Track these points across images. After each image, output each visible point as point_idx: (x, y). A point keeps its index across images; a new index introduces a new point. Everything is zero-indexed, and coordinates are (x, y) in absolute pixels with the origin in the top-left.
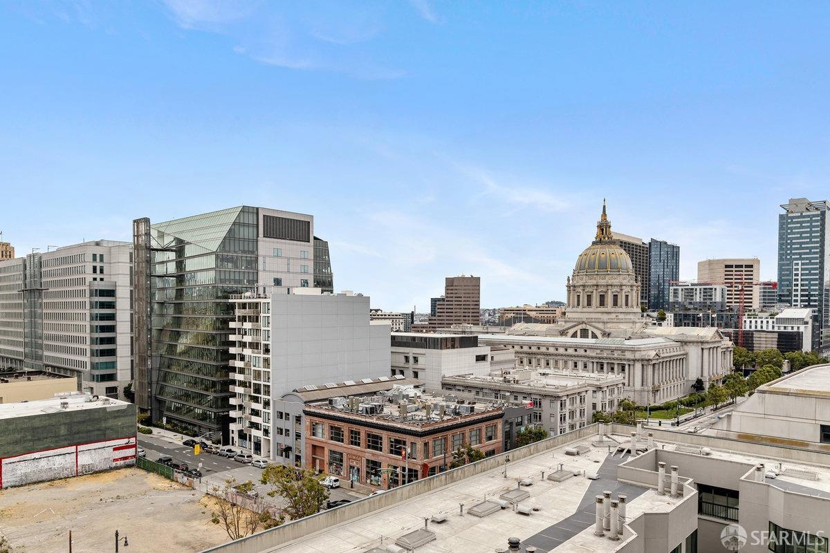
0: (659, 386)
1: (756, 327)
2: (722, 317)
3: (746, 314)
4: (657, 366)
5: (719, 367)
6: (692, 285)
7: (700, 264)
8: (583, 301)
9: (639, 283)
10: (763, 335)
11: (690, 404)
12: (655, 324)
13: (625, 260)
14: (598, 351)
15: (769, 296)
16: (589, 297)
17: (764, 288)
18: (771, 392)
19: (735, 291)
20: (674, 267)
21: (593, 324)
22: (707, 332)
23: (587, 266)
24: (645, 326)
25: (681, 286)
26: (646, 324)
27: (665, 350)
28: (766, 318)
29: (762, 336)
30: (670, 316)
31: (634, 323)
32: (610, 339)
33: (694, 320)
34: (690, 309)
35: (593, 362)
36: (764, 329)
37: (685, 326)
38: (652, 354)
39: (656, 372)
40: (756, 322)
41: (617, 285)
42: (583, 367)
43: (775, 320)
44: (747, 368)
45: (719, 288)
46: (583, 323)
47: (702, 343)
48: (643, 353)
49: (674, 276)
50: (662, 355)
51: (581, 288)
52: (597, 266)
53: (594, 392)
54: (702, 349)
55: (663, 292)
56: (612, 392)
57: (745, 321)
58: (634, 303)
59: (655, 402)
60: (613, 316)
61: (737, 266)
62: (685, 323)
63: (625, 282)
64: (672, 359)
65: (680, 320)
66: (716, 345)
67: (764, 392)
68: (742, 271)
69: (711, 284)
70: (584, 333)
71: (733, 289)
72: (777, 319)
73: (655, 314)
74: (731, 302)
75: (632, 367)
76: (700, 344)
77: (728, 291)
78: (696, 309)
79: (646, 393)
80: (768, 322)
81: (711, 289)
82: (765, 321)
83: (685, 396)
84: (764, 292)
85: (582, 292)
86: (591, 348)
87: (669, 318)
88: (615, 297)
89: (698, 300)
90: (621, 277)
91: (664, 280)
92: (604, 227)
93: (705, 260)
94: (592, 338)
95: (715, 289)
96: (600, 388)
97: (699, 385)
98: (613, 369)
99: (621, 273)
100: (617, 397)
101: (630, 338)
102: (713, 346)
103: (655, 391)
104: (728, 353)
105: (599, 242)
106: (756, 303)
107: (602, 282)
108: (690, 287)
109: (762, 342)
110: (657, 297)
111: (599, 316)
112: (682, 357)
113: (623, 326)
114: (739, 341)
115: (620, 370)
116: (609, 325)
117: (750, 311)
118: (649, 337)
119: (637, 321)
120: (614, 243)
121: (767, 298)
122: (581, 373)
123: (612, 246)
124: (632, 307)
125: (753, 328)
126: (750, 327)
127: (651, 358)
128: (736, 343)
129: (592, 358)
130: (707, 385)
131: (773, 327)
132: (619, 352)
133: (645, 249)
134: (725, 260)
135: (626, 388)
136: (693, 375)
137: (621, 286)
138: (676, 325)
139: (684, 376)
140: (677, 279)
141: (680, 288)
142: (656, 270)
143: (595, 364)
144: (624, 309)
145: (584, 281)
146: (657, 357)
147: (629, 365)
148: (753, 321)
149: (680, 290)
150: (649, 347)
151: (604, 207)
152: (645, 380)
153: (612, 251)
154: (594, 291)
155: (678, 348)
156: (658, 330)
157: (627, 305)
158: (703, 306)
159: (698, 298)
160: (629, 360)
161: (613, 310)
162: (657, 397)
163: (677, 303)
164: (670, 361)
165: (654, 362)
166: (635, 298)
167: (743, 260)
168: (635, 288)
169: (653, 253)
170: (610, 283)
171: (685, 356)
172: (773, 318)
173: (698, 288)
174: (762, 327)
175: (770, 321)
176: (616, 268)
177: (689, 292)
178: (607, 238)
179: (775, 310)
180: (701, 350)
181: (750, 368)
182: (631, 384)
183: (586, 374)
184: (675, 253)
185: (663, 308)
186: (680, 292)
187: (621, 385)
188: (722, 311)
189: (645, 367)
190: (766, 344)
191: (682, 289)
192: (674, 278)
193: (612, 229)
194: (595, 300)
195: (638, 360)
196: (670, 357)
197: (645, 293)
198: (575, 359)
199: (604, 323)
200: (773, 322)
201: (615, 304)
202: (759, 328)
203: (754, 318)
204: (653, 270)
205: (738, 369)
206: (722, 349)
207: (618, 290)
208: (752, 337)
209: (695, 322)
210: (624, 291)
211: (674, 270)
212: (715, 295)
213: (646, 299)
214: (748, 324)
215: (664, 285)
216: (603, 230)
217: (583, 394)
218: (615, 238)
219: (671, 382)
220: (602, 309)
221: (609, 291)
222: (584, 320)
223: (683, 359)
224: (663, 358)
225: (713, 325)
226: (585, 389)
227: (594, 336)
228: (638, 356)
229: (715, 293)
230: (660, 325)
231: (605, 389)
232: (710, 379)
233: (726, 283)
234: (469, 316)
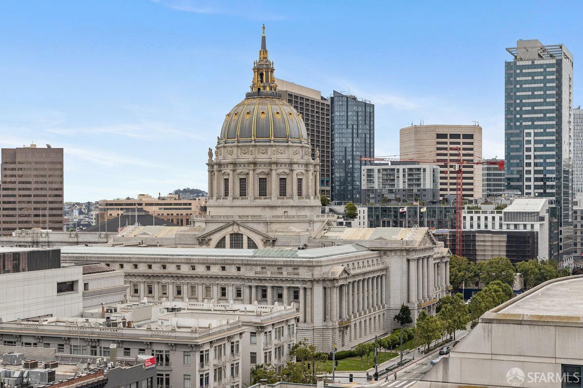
0: (349, 320)
1: (479, 226)
2: (435, 212)
3: (466, 206)
4: (345, 289)
5: (432, 288)
6: (393, 163)
7: (403, 132)
8: (234, 189)
9: (318, 161)
10: (488, 237)
11: (393, 345)
12: (341, 224)
13: (297, 124)
14: (259, 269)
15: (494, 180)
16: (243, 182)
17: (488, 169)
18: (499, 321)
19: (451, 172)
20: (368, 136)
21: (251, 225)
22: (414, 235)
23: (238, 133)
24: (327, 227)
25: (377, 164)
26: (328, 224)
27: (356, 263)
28: (492, 212)
29: (487, 239)
30: (362, 211)
31: (311, 222)
32: (276, 248)
33: (396, 217)
34: (390, 200)
35: (250, 287)
36: (490, 228)
37: (384, 226)
38: (338, 270)
39: (344, 298)
40: (479, 218)
41: (285, 164)
42: (235, 295)
43: (502, 215)
44: (468, 288)
45: (428, 167)
46: (234, 223)
47: (408, 251)
48: (325, 269)
49: (368, 149)
50: (352, 272)
51: (231, 167)
52: (272, 132)
53: (253, 334)
54: (408, 260)
55: (352, 173)
56: (280, 332)
57: (465, 218)
58: (310, 191)
59: (343, 345)
60: (280, 212)
61: (453, 136)
62: (384, 222)
63: (296, 158)
64: (366, 277)
65: (377, 216)
66: (427, 255)
67: (490, 321)
68: (459, 143)
69: (418, 163)
70: (236, 241)
71: (448, 169)
72: (505, 213)
73: (341, 209)
74: (446, 190)
75: (309, 292)
76: (405, 253)
77: (442, 172)
78: (398, 200)
79: (331, 331)
80: (494, 218)
81: (419, 169)
82: (490, 217)
83: (386, 334)
84: (488, 175)
85: (231, 173)
86: (248, 264)
87: (362, 215)
88: (283, 181)
89: (401, 187)
90: (291, 150)
91: (353, 155)
92: (263, 71)
93: (410, 125)
94: (249, 247)
95: (424, 170)
96: (261, 328)
97: (404, 316)
98: (280, 296)
99: (290, 144)
100: (288, 340)
101: (305, 247)
102: (422, 255)
103: (344, 328)
104: (443, 265)
105: (256, 94)
106: (478, 192)
107: (262, 158)
108: (390, 166)
109: (487, 248)
110: (344, 182)
111: (258, 212)
112: (380, 274)
113: (295, 228)
114: (458, 247)
115: (292, 297)
116: (274, 227)
117: (471, 202)
118: (332, 244)
119: (316, 219)
120: (278, 96)
121: (492, 183)
122: (233, 305)
123: (277, 101)
124: (308, 197)
125: (475, 228)
126: (472, 226)
127: (337, 276)
128: (453, 250)
129: (249, 279)
130: (415, 315)
131: (501, 226)
132: (290, 269)
133: (326, 108)
134: (436, 127)
135: (301, 325)
136: (396, 301)
137: (291, 164)
138: (371, 225)
139: (384, 302)
140: (371, 154)
141: (376, 168)
142: (342, 140)
143: (254, 290)
144: (296, 201)
145: (234, 156)
146: (345, 275)
147: (305, 289)
148: (475, 216)
149: (376, 172)
150: (333, 260)
151: (264, 38)
152: (328, 311)
153: (276, 108)
154: (251, 173)
155: (375, 260)
156: (347, 233)
157: (300, 194)
158: (409, 195)
159: (401, 184)
160: (304, 281)
161: (279, 202)
162: (347, 337)
163: (372, 190)
164: (364, 280)
165: (341, 283)
166: (311, 184)
167: (460, 127)
168: (311, 168)
169: (337, 114)
170: (274, 160)
171: (384, 273)
172: (501, 212)
173: (401, 167)
174: (486, 226)
175: (497, 216)
176: (283, 137)
177: (389, 175)
178: (268, 89)
179: (502, 200)
180: (405, 262)
181: (472, 286)
182: (308, 318)
183: (240, 306)
184: (368, 114)
185: (353, 199)
186: (376, 174)
187: (293, 322)
188: (434, 203)
189: (328, 291)
190: (492, 251)
191: (379, 170)
192: (368, 154)
193: (276, 75)
194: (253, 187)
195: (318, 281)
196: (364, 274)
197: (326, 175)
198: (222, 283)
199: (267, 223)
200: (501, 219)
201: (283, 192)
202: (483, 228)
203: (477, 212)
204: (337, 140)
205: (456, 290)
206: (435, 259)
207: (287, 171)
208: (474, 241)
209: (398, 220)
210: (295, 173)
211: (368, 141)
212: (424, 179)
213: (327, 185)
214: (469, 222)
215: (353, 164)
216: (262, 75)
217: (235, 340)
218: (280, 88)
219: (365, 313)
220: (263, 201)
221: (274, 173)
222: (236, 219)
223: (382, 277)
224: (354, 276)
225: (422, 224)
226: (239, 330)
227: (252, 245)
228: (317, 273)
229: (424, 176)
230: (349, 225)
231: (270, 329)
232: (419, 306)
233: (438, 161)
234: (44, 216)
